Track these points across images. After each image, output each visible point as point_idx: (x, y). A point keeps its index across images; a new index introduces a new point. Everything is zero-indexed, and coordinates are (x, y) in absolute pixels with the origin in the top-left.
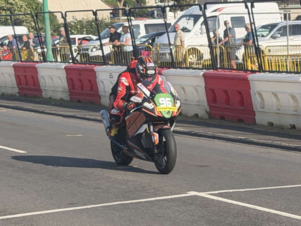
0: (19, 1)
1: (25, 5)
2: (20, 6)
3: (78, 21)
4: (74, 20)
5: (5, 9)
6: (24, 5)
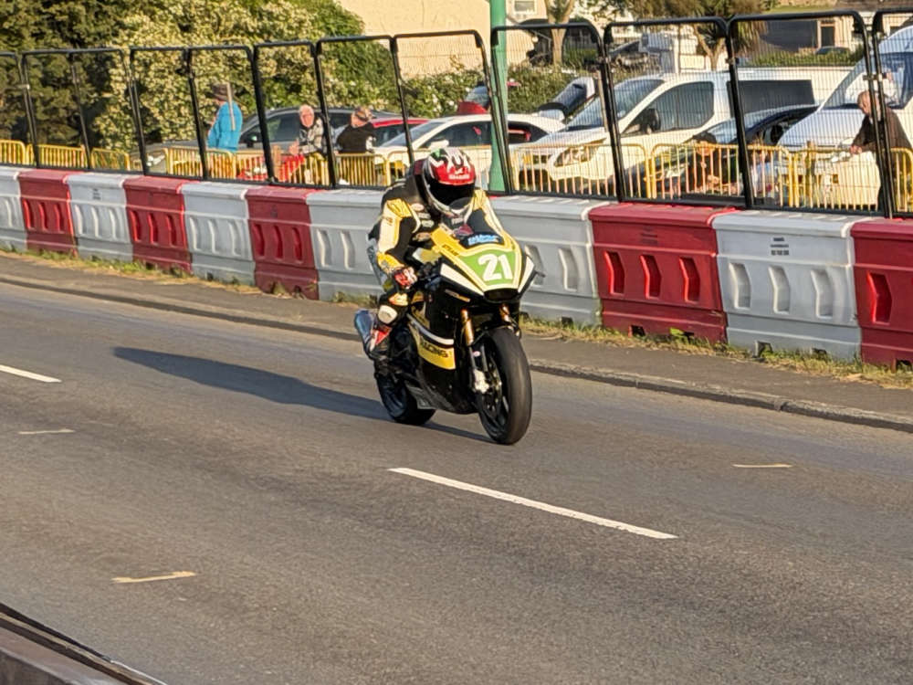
0: (295, 9)
1: (310, 20)
2: (296, 22)
3: (467, 72)
4: (454, 70)
5: (251, 30)
6: (308, 18)
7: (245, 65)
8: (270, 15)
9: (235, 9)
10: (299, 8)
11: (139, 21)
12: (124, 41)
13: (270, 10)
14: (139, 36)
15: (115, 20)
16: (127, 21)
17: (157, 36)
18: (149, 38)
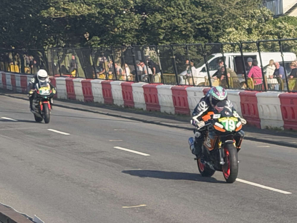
6: (293, 29)
7: (270, 45)
8: (280, 28)
9: (267, 25)
10: (290, 25)
11: (232, 30)
12: (226, 38)
13: (279, 26)
14: (231, 36)
15: (223, 30)
16: (227, 30)
17: (238, 36)
18: (235, 36)
